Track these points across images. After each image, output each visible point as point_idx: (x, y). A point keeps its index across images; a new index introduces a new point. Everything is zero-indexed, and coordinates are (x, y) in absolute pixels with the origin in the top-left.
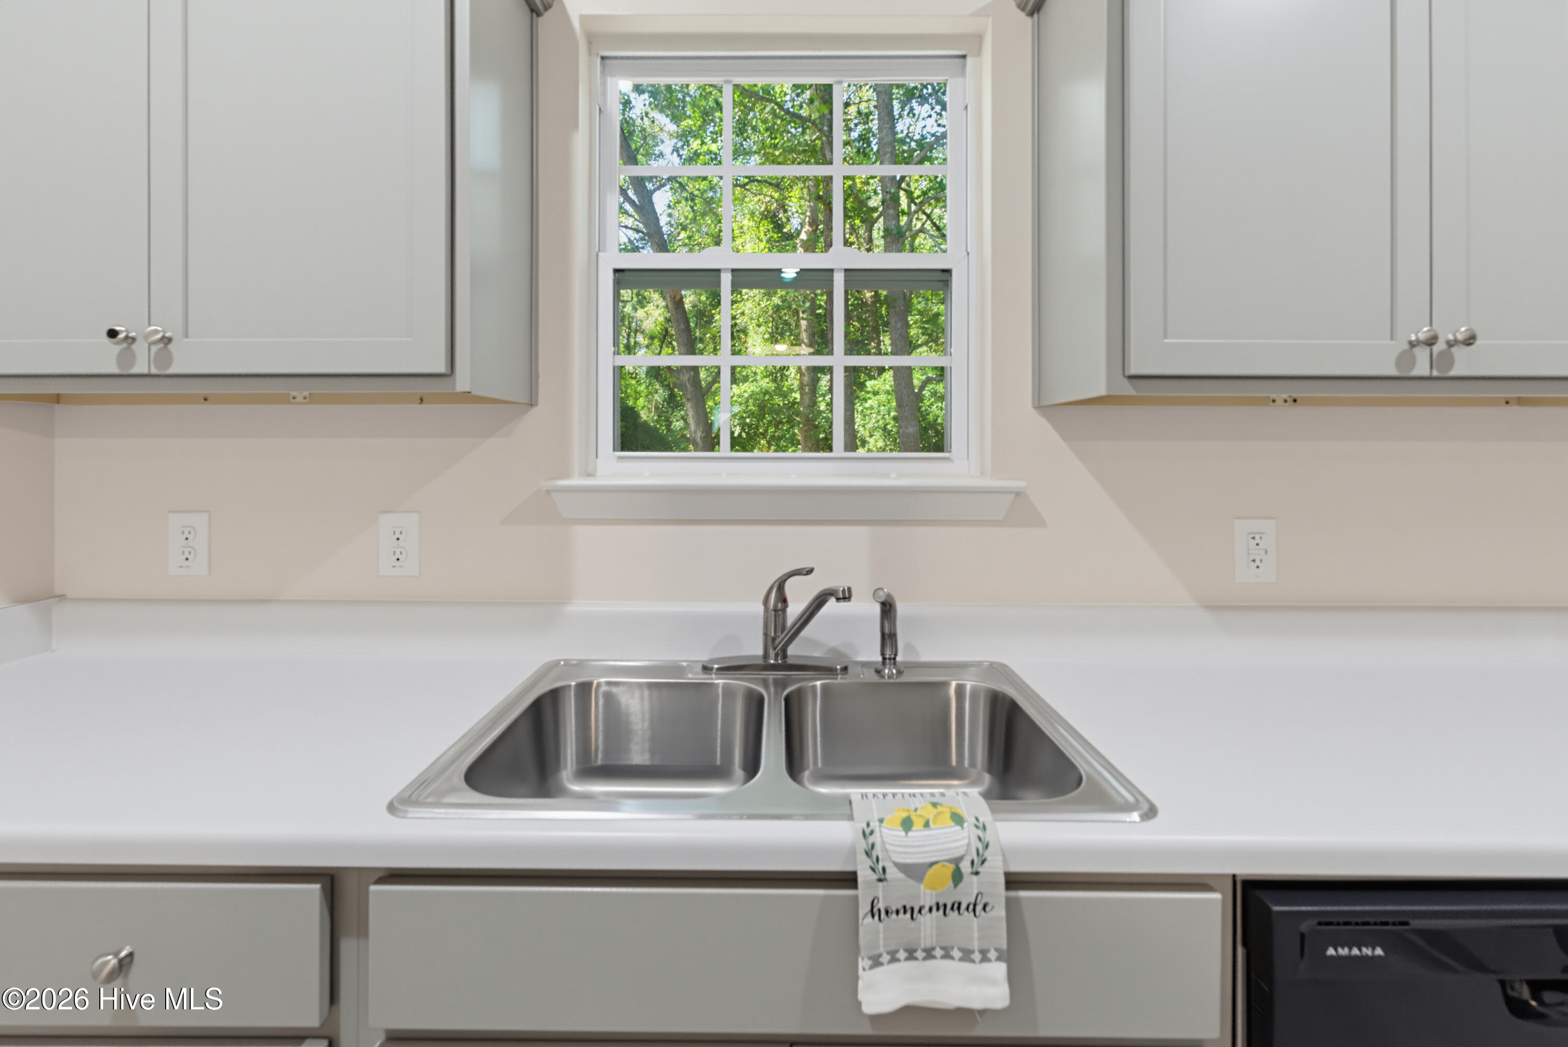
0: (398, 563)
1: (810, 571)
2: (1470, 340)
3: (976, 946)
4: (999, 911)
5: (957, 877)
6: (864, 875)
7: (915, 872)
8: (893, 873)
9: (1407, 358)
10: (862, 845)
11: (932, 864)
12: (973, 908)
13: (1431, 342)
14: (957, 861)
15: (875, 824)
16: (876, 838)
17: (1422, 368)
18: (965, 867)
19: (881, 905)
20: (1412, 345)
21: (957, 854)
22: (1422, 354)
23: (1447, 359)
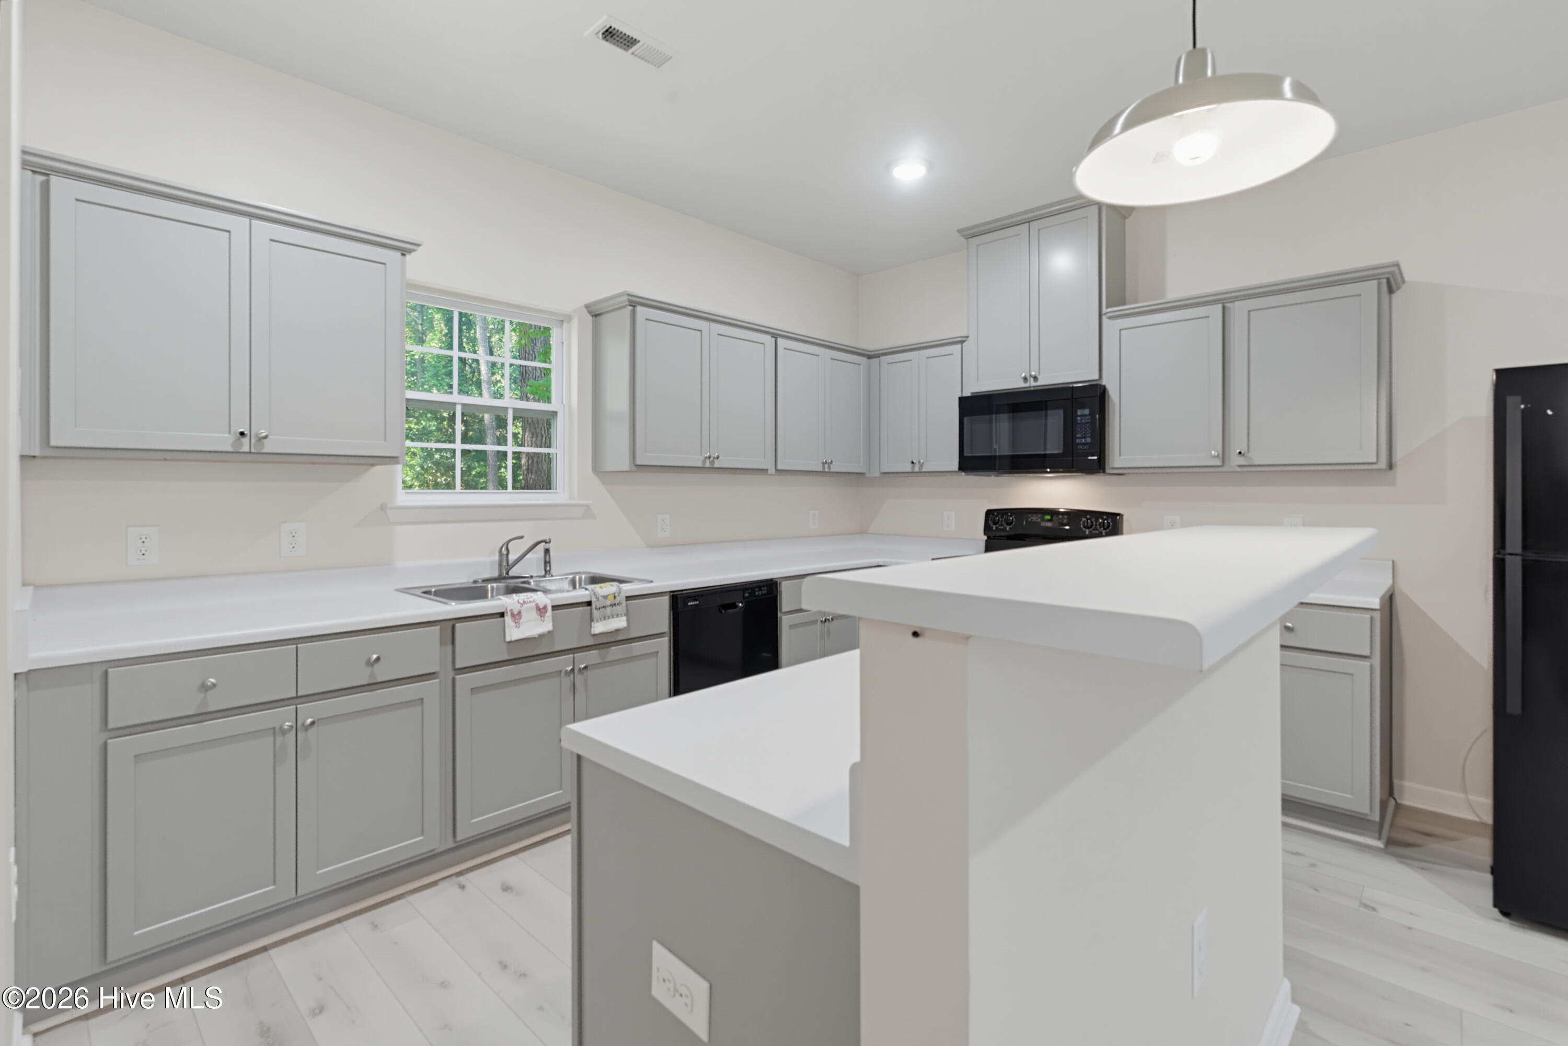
0: (294, 549)
1: (522, 537)
2: (718, 458)
3: (620, 613)
4: (624, 604)
5: (615, 597)
6: (594, 600)
7: (605, 597)
8: (600, 598)
9: (704, 462)
10: (592, 593)
11: (609, 595)
12: (618, 604)
13: (709, 457)
14: (614, 594)
15: (594, 589)
16: (595, 591)
17: (708, 465)
18: (616, 595)
19: (598, 607)
20: (706, 458)
21: (614, 592)
22: (708, 461)
23: (712, 463)
